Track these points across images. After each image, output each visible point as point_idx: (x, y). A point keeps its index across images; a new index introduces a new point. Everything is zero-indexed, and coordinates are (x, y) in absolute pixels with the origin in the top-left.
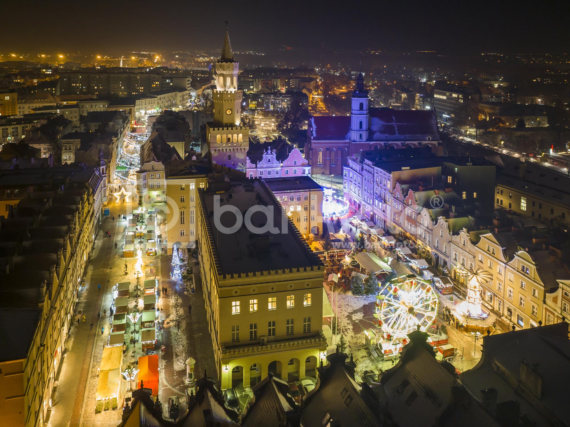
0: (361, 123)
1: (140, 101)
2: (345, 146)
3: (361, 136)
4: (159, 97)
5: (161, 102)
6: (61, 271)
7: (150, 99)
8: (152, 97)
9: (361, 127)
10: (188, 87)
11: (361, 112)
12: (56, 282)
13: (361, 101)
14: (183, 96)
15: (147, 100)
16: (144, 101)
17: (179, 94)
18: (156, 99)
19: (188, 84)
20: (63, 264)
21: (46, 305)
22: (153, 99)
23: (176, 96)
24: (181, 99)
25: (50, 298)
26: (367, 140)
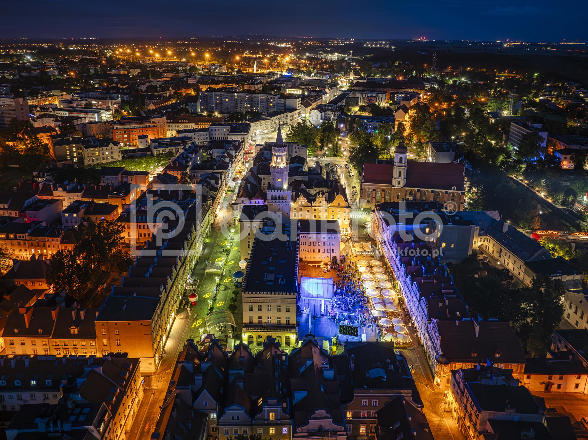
0: (400, 173)
1: (257, 123)
2: (388, 189)
3: (399, 182)
4: (272, 119)
5: (273, 123)
6: (173, 277)
7: (265, 121)
8: (266, 119)
9: (400, 176)
10: (298, 107)
11: (401, 164)
12: (170, 282)
13: (401, 156)
14: (293, 115)
15: (262, 122)
16: (259, 122)
17: (290, 114)
18: (269, 121)
19: (299, 104)
20: (175, 273)
21: (163, 296)
22: (267, 121)
23: (287, 116)
24: (292, 118)
25: (166, 292)
26: (404, 186)
